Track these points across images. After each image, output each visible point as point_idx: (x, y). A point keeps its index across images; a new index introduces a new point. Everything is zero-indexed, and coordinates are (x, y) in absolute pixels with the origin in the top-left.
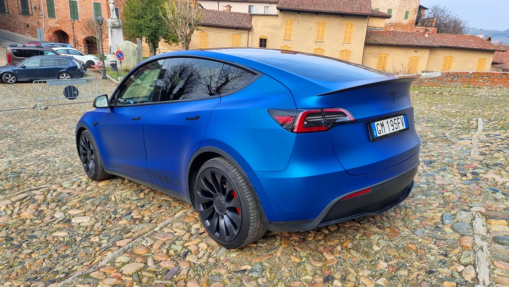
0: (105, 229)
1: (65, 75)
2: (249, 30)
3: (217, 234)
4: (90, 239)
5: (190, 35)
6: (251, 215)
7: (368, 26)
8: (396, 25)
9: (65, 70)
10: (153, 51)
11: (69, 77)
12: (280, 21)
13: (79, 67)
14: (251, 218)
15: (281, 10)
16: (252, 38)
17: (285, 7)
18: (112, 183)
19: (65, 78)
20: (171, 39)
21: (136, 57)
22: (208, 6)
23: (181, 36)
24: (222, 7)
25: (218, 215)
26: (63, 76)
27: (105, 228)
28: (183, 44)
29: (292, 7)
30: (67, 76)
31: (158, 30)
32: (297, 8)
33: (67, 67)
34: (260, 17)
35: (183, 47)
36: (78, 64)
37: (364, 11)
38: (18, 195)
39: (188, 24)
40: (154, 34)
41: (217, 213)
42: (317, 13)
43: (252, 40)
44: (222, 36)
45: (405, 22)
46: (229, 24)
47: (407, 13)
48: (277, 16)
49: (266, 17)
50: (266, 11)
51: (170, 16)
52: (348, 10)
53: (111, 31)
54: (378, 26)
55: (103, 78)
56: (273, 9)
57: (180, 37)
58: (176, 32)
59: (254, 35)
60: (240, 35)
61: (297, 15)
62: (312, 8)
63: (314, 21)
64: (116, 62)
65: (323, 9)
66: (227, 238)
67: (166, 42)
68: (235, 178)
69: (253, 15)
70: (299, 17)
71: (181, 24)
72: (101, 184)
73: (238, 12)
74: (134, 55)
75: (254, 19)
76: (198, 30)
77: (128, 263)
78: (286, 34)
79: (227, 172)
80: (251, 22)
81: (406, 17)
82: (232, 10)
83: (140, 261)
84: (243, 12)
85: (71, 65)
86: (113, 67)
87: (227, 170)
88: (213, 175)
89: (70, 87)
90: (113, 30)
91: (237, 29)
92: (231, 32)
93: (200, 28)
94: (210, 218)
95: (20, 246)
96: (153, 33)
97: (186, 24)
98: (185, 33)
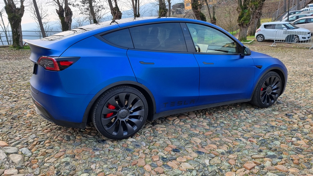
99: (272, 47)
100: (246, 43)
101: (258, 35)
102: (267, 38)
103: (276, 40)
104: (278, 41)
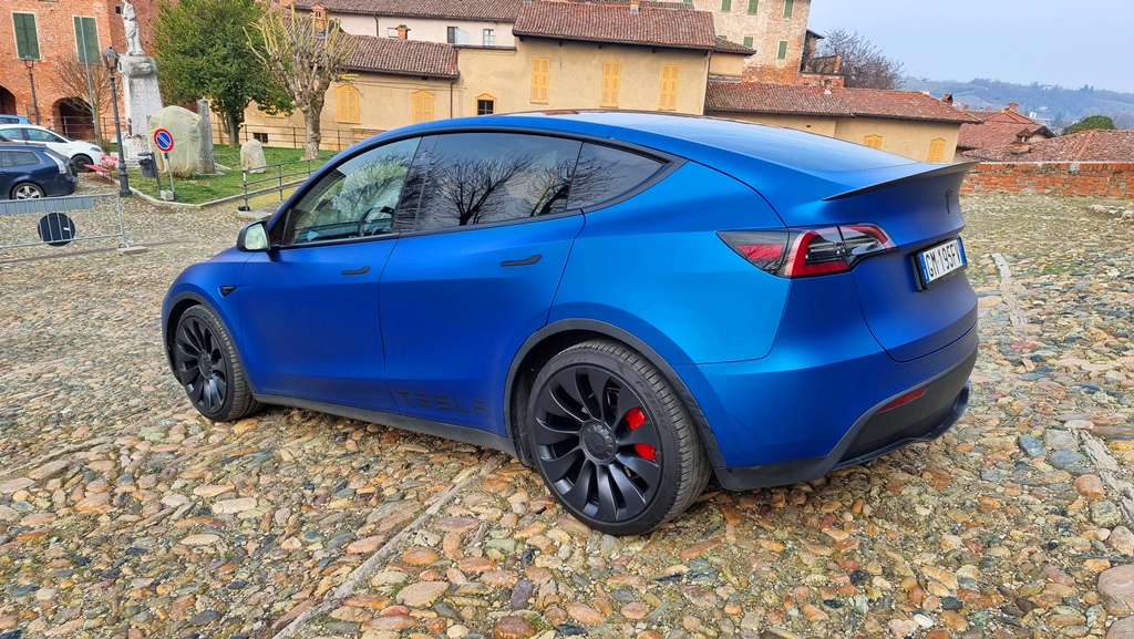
0: (303, 522)
1: (27, 188)
2: (453, 80)
3: (591, 509)
4: (279, 545)
5: (321, 92)
6: (684, 457)
7: (709, 74)
8: (762, 71)
9: (26, 177)
10: (232, 129)
11: (37, 193)
12: (522, 60)
13: (63, 169)
14: (684, 465)
15: (523, 37)
16: (460, 97)
17: (532, 30)
18: (263, 425)
19: (28, 195)
20: (277, 101)
21: (199, 144)
22: (355, 27)
23: (300, 93)
24: (387, 29)
25: (592, 465)
26: (22, 191)
27: (303, 518)
28: (305, 112)
29: (547, 31)
30: (32, 190)
31: (242, 80)
32: (559, 34)
33: (29, 169)
34: (476, 52)
35: (306, 120)
36: (59, 162)
37: (700, 41)
38: (41, 464)
39: (315, 68)
40: (233, 90)
41: (590, 461)
42: (602, 45)
43: (461, 103)
44: (391, 95)
45: (780, 64)
46: (407, 67)
47: (783, 45)
48: (514, 49)
49: (489, 52)
50: (487, 38)
51: (273, 50)
52: (667, 39)
53: (131, 84)
54: (729, 73)
55: (122, 195)
56: (504, 36)
57: (298, 98)
58: (287, 85)
59: (465, 93)
60: (432, 92)
61: (558, 48)
62: (590, 34)
63: (595, 62)
64: (152, 155)
65: (614, 37)
66: (619, 514)
67: (262, 109)
68: (643, 381)
69: (460, 47)
70: (563, 54)
71: (300, 67)
72: (239, 428)
73: (423, 40)
74: (194, 140)
75: (462, 56)
76: (341, 79)
77: (406, 583)
78: (535, 91)
79: (622, 372)
80: (456, 63)
81: (782, 55)
82: (411, 37)
83: (432, 577)
84: (436, 41)
85: (42, 164)
86: (147, 169)
87: (621, 366)
88: (584, 381)
89: (53, 216)
90: (135, 81)
91: (425, 78)
92: (412, 86)
93: (344, 76)
94: (572, 475)
95: (115, 574)
96: (230, 88)
97: (312, 68)
98: (309, 87)
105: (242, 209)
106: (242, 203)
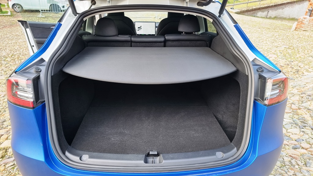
99: (41, 17)
100: (6, 15)
101: (14, 5)
102: (25, 7)
103: (42, 11)
104: (44, 11)
105: (231, 9)
106: (232, 7)
